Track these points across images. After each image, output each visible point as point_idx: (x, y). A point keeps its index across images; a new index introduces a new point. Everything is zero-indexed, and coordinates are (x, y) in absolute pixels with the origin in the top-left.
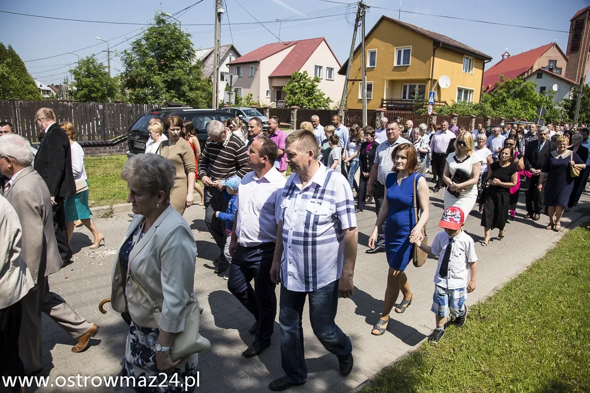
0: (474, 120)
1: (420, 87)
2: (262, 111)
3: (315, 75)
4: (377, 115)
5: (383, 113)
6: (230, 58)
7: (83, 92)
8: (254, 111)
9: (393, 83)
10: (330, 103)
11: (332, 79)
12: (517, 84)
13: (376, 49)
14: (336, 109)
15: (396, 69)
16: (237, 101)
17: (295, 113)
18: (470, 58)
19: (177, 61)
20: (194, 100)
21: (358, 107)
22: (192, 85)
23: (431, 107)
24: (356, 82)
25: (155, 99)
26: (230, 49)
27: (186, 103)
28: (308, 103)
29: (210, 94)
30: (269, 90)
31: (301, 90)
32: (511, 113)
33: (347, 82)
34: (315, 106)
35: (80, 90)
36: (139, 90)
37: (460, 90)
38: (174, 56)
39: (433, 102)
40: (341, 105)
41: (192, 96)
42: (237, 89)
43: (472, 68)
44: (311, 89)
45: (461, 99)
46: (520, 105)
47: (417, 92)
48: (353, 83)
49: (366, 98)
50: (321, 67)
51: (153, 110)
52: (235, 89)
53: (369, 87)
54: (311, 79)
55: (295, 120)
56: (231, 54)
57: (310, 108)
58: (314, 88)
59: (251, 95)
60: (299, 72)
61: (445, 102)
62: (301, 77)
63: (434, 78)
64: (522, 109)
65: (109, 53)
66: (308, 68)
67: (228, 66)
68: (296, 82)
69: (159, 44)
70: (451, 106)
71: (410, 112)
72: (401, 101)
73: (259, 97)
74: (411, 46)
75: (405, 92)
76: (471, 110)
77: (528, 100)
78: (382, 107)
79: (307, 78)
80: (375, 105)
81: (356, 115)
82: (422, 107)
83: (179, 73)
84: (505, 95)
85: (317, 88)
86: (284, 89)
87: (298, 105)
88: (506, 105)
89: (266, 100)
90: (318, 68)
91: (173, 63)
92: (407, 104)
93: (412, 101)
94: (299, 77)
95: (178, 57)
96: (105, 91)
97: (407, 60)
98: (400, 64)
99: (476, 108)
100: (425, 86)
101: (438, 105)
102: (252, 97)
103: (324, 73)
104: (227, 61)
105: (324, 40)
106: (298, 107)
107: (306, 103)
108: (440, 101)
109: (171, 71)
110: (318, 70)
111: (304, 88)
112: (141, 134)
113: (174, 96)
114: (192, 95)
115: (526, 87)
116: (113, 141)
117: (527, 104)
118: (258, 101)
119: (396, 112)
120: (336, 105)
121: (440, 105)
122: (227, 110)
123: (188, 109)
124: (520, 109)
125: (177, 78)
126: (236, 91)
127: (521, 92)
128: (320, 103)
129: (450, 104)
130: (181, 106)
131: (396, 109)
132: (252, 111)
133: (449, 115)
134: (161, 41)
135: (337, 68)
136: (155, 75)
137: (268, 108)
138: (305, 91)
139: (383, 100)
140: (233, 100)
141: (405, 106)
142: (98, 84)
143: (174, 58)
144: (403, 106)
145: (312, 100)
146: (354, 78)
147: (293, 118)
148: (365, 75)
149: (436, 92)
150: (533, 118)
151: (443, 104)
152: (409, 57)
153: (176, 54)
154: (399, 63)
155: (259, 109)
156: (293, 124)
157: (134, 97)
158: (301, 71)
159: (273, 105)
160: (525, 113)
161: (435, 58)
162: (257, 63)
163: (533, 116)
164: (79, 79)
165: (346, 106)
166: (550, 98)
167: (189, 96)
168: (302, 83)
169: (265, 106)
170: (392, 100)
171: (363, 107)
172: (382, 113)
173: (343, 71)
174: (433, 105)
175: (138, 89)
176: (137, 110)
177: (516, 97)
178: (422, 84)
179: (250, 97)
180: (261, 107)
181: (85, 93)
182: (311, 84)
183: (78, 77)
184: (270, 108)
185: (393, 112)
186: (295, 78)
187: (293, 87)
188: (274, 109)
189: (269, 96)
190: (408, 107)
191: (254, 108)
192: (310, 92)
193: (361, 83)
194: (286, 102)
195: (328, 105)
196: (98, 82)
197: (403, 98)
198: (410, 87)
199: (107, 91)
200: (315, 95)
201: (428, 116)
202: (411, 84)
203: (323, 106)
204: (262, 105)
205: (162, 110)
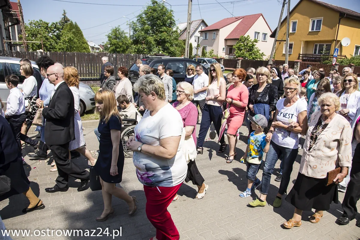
1: (327, 45)
2: (219, 60)
3: (255, 38)
4: (295, 64)
5: (300, 63)
6: (202, 28)
7: (112, 48)
8: (213, 60)
9: (307, 43)
10: (263, 56)
11: (266, 41)
13: (297, 20)
14: (267, 60)
15: (310, 33)
16: (204, 54)
17: (240, 62)
19: (164, 27)
21: (283, 59)
23: (335, 59)
24: (282, 42)
26: (201, 22)
30: (224, 47)
31: (245, 48)
33: (276, 42)
34: (253, 58)
37: (357, 47)
38: (162, 24)
39: (337, 56)
40: (270, 57)
42: (205, 47)
44: (251, 47)
45: (357, 55)
47: (324, 49)
48: (280, 43)
50: (258, 33)
53: (291, 46)
54: (252, 41)
56: (202, 25)
57: (250, 59)
59: (213, 50)
60: (244, 36)
61: (345, 56)
62: (245, 39)
63: (338, 39)
67: (200, 32)
68: (242, 42)
70: (349, 59)
71: (319, 63)
73: (218, 52)
74: (322, 18)
75: (316, 50)
78: (299, 59)
79: (249, 40)
80: (294, 58)
82: (328, 60)
83: (164, 35)
85: (255, 46)
86: (234, 47)
87: (242, 57)
89: (222, 54)
90: (257, 33)
91: (161, 28)
92: (317, 57)
93: (320, 55)
94: (244, 39)
95: (164, 25)
97: (318, 27)
98: (313, 30)
100: (331, 45)
102: (213, 52)
103: (261, 37)
104: (200, 29)
105: (262, 15)
106: (242, 59)
107: (248, 56)
108: (341, 56)
109: (160, 34)
110: (257, 35)
111: (247, 46)
112: (134, 73)
118: (217, 54)
119: (308, 63)
120: (268, 58)
121: (341, 58)
122: (196, 59)
125: (163, 38)
128: (257, 56)
129: (349, 57)
131: (309, 61)
132: (212, 60)
135: (270, 33)
137: (222, 59)
138: (247, 48)
139: (300, 54)
140: (200, 53)
141: (315, 59)
142: (121, 43)
144: (313, 59)
145: (251, 54)
146: (281, 40)
147: (238, 65)
148: (288, 37)
149: (339, 49)
152: (321, 25)
154: (313, 29)
155: (217, 59)
158: (246, 36)
159: (226, 57)
161: (340, 25)
162: (217, 30)
164: (111, 40)
165: (274, 58)
168: (246, 43)
169: (221, 58)
170: (306, 55)
171: (286, 58)
172: (299, 63)
173: (273, 35)
178: (329, 44)
179: (212, 52)
180: (219, 58)
181: (113, 48)
182: (252, 43)
183: (110, 39)
184: (224, 59)
185: (307, 63)
186: (241, 40)
187: (239, 46)
188: (227, 59)
189: (224, 51)
190: (317, 59)
191: (214, 58)
192: (251, 49)
193: (285, 43)
194: (235, 55)
195: (262, 57)
196: (121, 42)
197: (314, 53)
198: (319, 46)
199: (126, 47)
200: (254, 51)
201: (332, 66)
202: (321, 44)
203: (259, 58)
204: (219, 57)
205: (150, 57)
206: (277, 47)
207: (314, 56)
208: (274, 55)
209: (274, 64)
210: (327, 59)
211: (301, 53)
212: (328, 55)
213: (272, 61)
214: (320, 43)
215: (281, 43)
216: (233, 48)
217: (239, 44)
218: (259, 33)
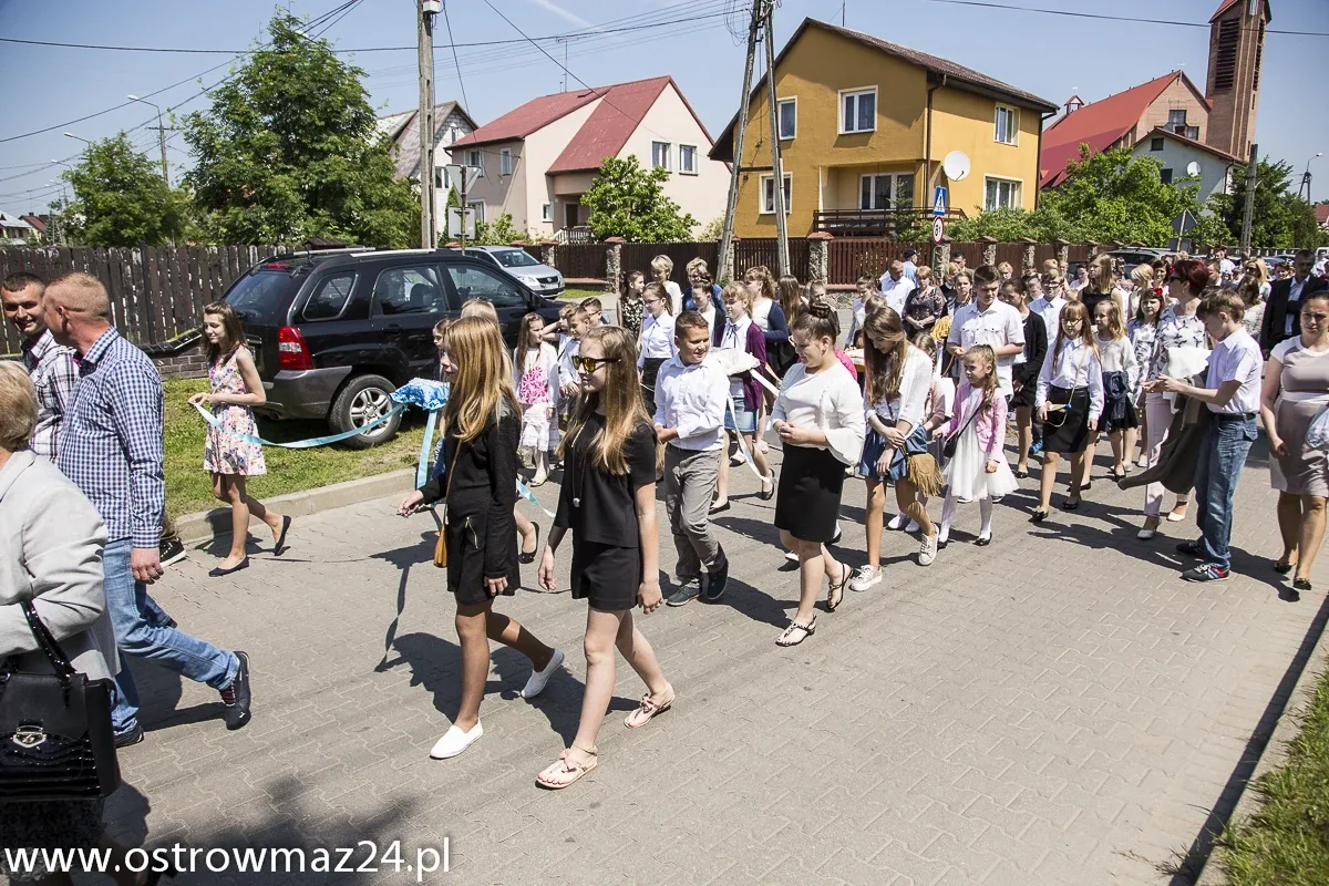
0: (1032, 248)
1: (900, 179)
2: (537, 252)
3: (654, 163)
4: (813, 250)
5: (826, 243)
6: (454, 134)
7: (100, 226)
8: (519, 253)
9: (837, 174)
10: (692, 228)
11: (694, 172)
12: (1118, 162)
13: (796, 97)
14: (712, 241)
15: (843, 141)
17: (616, 253)
18: (1009, 108)
19: (329, 135)
20: (378, 232)
21: (761, 232)
22: (370, 196)
23: (939, 222)
25: (279, 233)
26: (451, 113)
27: (356, 238)
28: (643, 230)
29: (415, 217)
30: (548, 203)
31: (624, 201)
32: (1108, 230)
33: (738, 174)
34: (658, 236)
35: (93, 222)
36: (235, 212)
37: (991, 183)
38: (323, 123)
39: (943, 211)
40: (726, 230)
41: (374, 223)
42: (474, 205)
43: (1016, 132)
44: (647, 196)
45: (994, 205)
46: (1127, 211)
47: (894, 192)
50: (666, 146)
51: (273, 260)
52: (470, 204)
54: (648, 174)
55: (618, 271)
56: (453, 125)
57: (647, 241)
58: (655, 195)
59: (510, 217)
60: (617, 158)
61: (961, 213)
62: (623, 169)
63: (932, 158)
64: (1132, 219)
65: (162, 132)
66: (637, 149)
67: (450, 152)
68: (610, 181)
69: (281, 94)
70: (975, 220)
71: (883, 240)
72: (860, 214)
73: (525, 222)
74: (876, 87)
75: (866, 194)
76: (1023, 227)
77: (1143, 200)
78: (816, 229)
79: (637, 171)
80: (798, 226)
81: (757, 251)
82: (912, 226)
83: (337, 167)
84: (1092, 190)
85: (660, 194)
86: (585, 200)
87: (619, 235)
88: (1096, 214)
89: (542, 228)
90: (661, 147)
91: (320, 140)
92: (874, 221)
93: (884, 213)
94: (618, 170)
95: (332, 127)
96: (155, 222)
97: (867, 119)
98: (852, 129)
99: (1032, 221)
100: (913, 177)
102: (511, 222)
103: (674, 159)
104: (447, 140)
105: (671, 82)
106: (622, 241)
107: (638, 231)
108: (948, 211)
109: (316, 160)
110: (661, 151)
111: (629, 195)
113: (327, 224)
114: (372, 220)
115: (1137, 170)
116: (176, 343)
117: (1141, 207)
118: (526, 230)
120: (707, 232)
121: (949, 220)
122: (456, 253)
124: (1127, 220)
125: (332, 177)
127: (1127, 182)
128: (671, 228)
129: (972, 215)
130: (344, 247)
131: (849, 234)
132: (514, 254)
133: (975, 241)
134: (287, 86)
135: (704, 147)
136: (276, 173)
137: (550, 246)
138: (632, 202)
139: (817, 214)
140: (470, 230)
141: (868, 225)
142: (137, 206)
143: (321, 130)
144: (864, 226)
145: (650, 221)
146: (748, 166)
147: (612, 266)
148: (780, 156)
150: (1158, 239)
151: (957, 217)
152: (873, 113)
153: (327, 120)
154: (849, 125)
155: (530, 249)
156: (614, 280)
157: (225, 231)
158: (623, 156)
159: (563, 238)
160: (1139, 229)
161: (933, 112)
162: (517, 141)
163: (1156, 234)
164: (89, 194)
166: (1189, 193)
167: (364, 225)
168: (626, 183)
169: (543, 242)
170: (837, 214)
171: (779, 231)
172: (823, 244)
173: (723, 150)
175: (233, 210)
176: (231, 262)
177: (1115, 194)
178: (906, 173)
179: (506, 222)
180: (534, 244)
181: (105, 228)
182: (646, 184)
183: (86, 189)
184: (556, 246)
185: (843, 241)
186: (608, 173)
187: (604, 194)
188: (565, 246)
189: (549, 218)
190: (877, 228)
191: (517, 246)
192: (645, 203)
193: (763, 177)
194: (591, 231)
195: (687, 232)
196: (138, 200)
197: (863, 208)
198: (877, 182)
199: (161, 222)
200: (658, 211)
201: (934, 246)
202: (881, 174)
203: (677, 236)
204: (534, 239)
205: (297, 257)
207: (862, 217)
209: (740, 250)
211: (821, 210)
212: (908, 212)
213: (732, 242)
214: (878, 172)
215: (750, 177)
216: (582, 203)
217: (601, 190)
218: (669, 144)
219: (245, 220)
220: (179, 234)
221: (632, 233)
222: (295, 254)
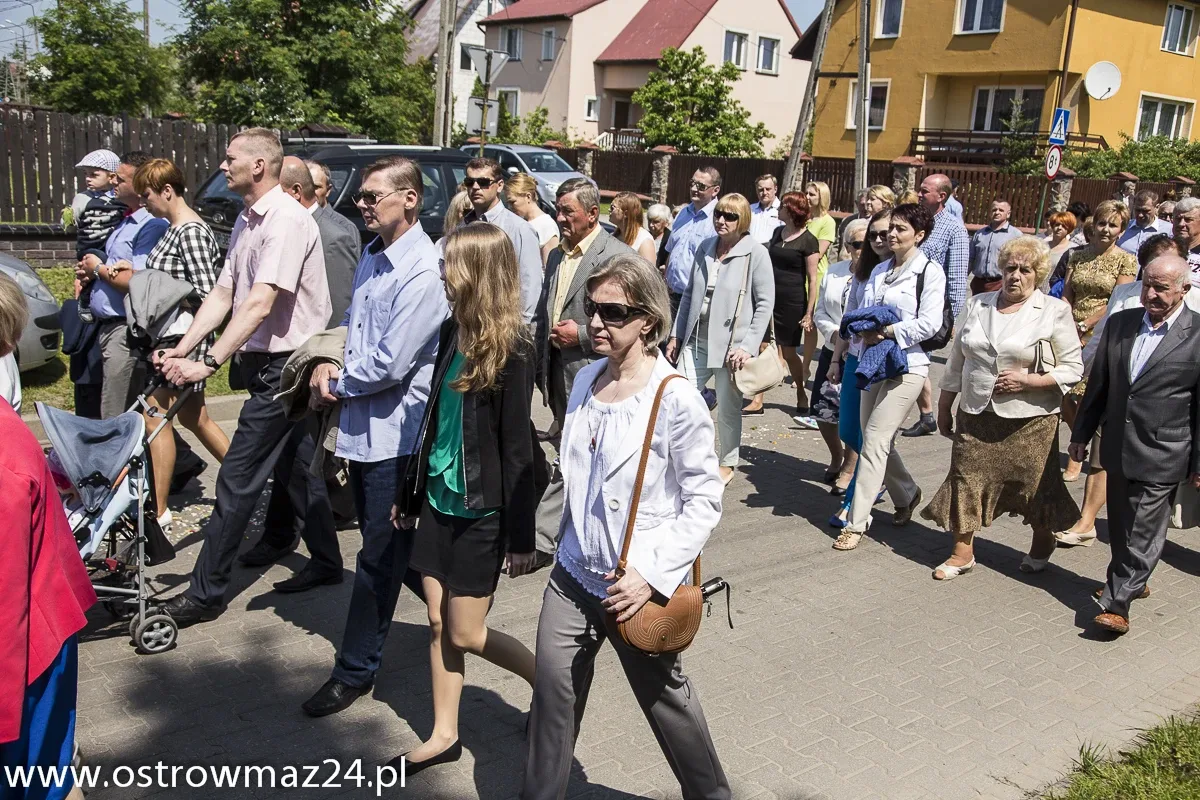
1: (1026, 94)
2: (572, 156)
3: (726, 58)
4: (897, 177)
5: (915, 169)
6: (490, 5)
7: (69, 84)
8: (550, 156)
9: (946, 84)
10: (764, 140)
11: (773, 71)
14: (781, 158)
15: (959, 43)
16: (505, 128)
17: (664, 164)
20: (383, 121)
21: (844, 152)
22: (379, 80)
23: (1056, 153)
24: (840, 81)
25: (273, 113)
27: (359, 127)
28: (703, 140)
29: (428, 107)
30: (594, 97)
31: (684, 102)
33: (816, 80)
34: (721, 148)
35: (61, 78)
36: (227, 85)
37: (1149, 104)
39: (1063, 138)
40: (794, 146)
41: (380, 112)
42: (506, 94)
44: (712, 98)
45: (1150, 133)
47: (1016, 111)
48: (833, 84)
49: (867, 128)
50: (742, 37)
52: (501, 93)
53: (879, 96)
54: (715, 71)
55: (665, 186)
57: (706, 153)
58: (722, 97)
59: (545, 112)
60: (680, 50)
61: (1101, 141)
62: (686, 63)
63: (1071, 69)
66: (706, 38)
67: (483, 27)
68: (670, 77)
70: (1117, 150)
71: (994, 169)
72: (969, 135)
73: (565, 119)
75: (981, 112)
78: (912, 152)
79: (703, 66)
80: (891, 146)
81: (835, 174)
82: (1030, 155)
83: (341, 44)
85: (729, 96)
86: (637, 97)
87: (673, 143)
89: (584, 128)
90: (735, 38)
92: (986, 146)
93: (1001, 137)
94: (680, 64)
96: (133, 85)
97: (992, 16)
98: (972, 28)
99: (1195, 156)
100: (1042, 92)
101: (1077, 149)
102: (547, 118)
103: (751, 54)
104: (482, 13)
106: (674, 150)
107: (697, 139)
108: (1084, 138)
109: (321, 34)
110: (735, 44)
111: (692, 95)
112: (228, 209)
113: (327, 108)
114: (377, 106)
118: (564, 129)
120: (782, 147)
121: (1083, 149)
122: (475, 151)
123: (364, 144)
125: (337, 55)
126: (503, 99)
128: (737, 139)
129: (1116, 145)
130: (344, 136)
131: (953, 161)
132: (545, 157)
133: (1111, 177)
135: (789, 40)
136: (274, 45)
137: (588, 150)
138: (694, 104)
139: (915, 133)
140: (492, 125)
141: (979, 151)
142: (113, 63)
144: (973, 151)
145: (713, 129)
147: (659, 179)
148: (868, 61)
149: (1074, 112)
151: (1096, 146)
152: (1000, 9)
154: (968, 24)
155: (564, 152)
157: (214, 106)
158: (687, 47)
159: (605, 142)
162: (563, 20)
164: (58, 45)
165: (808, 147)
167: (370, 112)
168: (689, 80)
169: (583, 145)
170: (941, 134)
171: (858, 151)
172: (912, 172)
173: (805, 48)
174: (1062, 148)
175: (225, 84)
178: (1035, 87)
179: (541, 117)
180: (573, 146)
181: (74, 87)
182: (713, 83)
183: (53, 39)
184: (596, 152)
186: (666, 68)
187: (660, 92)
188: (608, 152)
189: (594, 116)
190: (990, 154)
191: (550, 147)
192: (710, 106)
193: (854, 84)
194: (642, 135)
195: (758, 144)
196: (114, 57)
197: (976, 129)
198: (996, 97)
199: (140, 85)
200: (724, 117)
201: (1046, 181)
202: (1002, 87)
203: (744, 149)
204: (573, 141)
205: (292, 143)
206: (819, 101)
207: (973, 140)
208: (811, 136)
209: (810, 172)
210: (1029, 152)
211: (922, 127)
212: (1028, 137)
213: (801, 161)
214: (999, 84)
215: (837, 83)
216: (634, 101)
218: (746, 35)
219: (237, 95)
220: (158, 103)
221: (690, 141)
222: (290, 140)
